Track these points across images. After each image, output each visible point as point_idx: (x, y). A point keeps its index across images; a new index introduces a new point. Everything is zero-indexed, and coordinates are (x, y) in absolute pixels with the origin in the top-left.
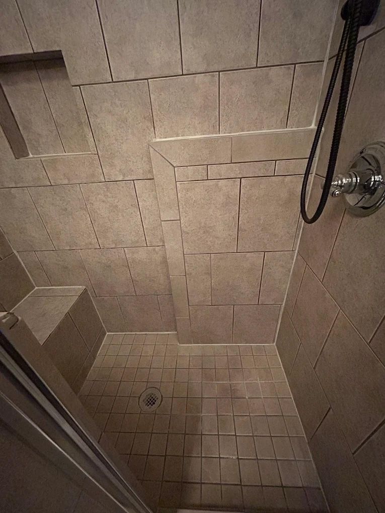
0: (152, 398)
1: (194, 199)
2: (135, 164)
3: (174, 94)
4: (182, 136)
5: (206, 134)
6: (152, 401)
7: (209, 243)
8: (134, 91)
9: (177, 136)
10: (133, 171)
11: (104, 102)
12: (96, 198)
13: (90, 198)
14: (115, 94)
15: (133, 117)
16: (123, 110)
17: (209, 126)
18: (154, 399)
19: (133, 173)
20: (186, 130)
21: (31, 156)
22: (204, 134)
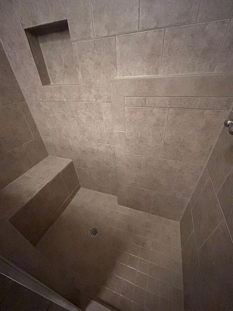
0: (95, 231)
1: (135, 118)
2: (103, 92)
3: (131, 46)
4: (134, 75)
5: (150, 75)
6: (95, 233)
7: (142, 149)
8: (106, 44)
9: (130, 75)
10: (101, 97)
11: (88, 52)
12: (80, 111)
13: (77, 111)
14: (95, 47)
15: (104, 62)
16: (99, 57)
17: (153, 69)
18: (96, 232)
19: (101, 98)
20: (137, 71)
21: (52, 84)
22: (148, 75)
